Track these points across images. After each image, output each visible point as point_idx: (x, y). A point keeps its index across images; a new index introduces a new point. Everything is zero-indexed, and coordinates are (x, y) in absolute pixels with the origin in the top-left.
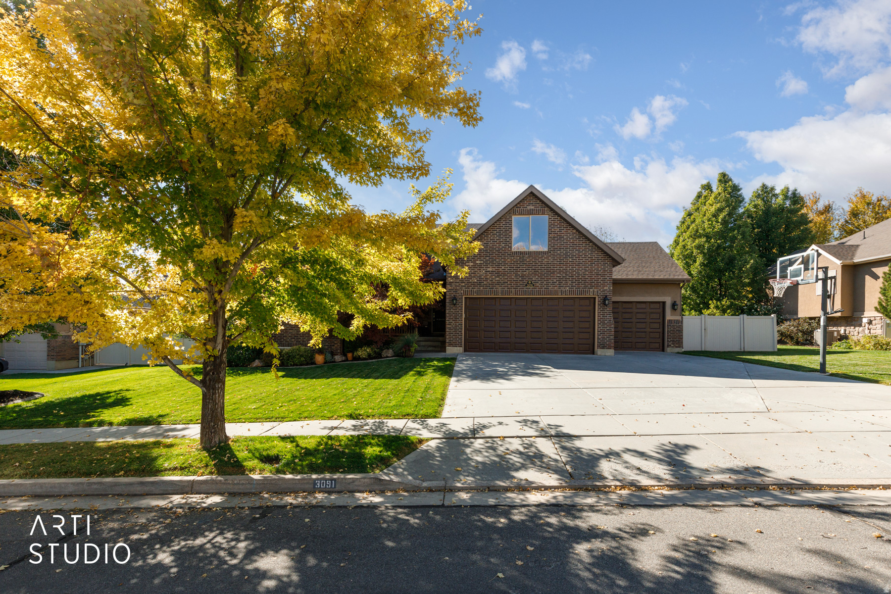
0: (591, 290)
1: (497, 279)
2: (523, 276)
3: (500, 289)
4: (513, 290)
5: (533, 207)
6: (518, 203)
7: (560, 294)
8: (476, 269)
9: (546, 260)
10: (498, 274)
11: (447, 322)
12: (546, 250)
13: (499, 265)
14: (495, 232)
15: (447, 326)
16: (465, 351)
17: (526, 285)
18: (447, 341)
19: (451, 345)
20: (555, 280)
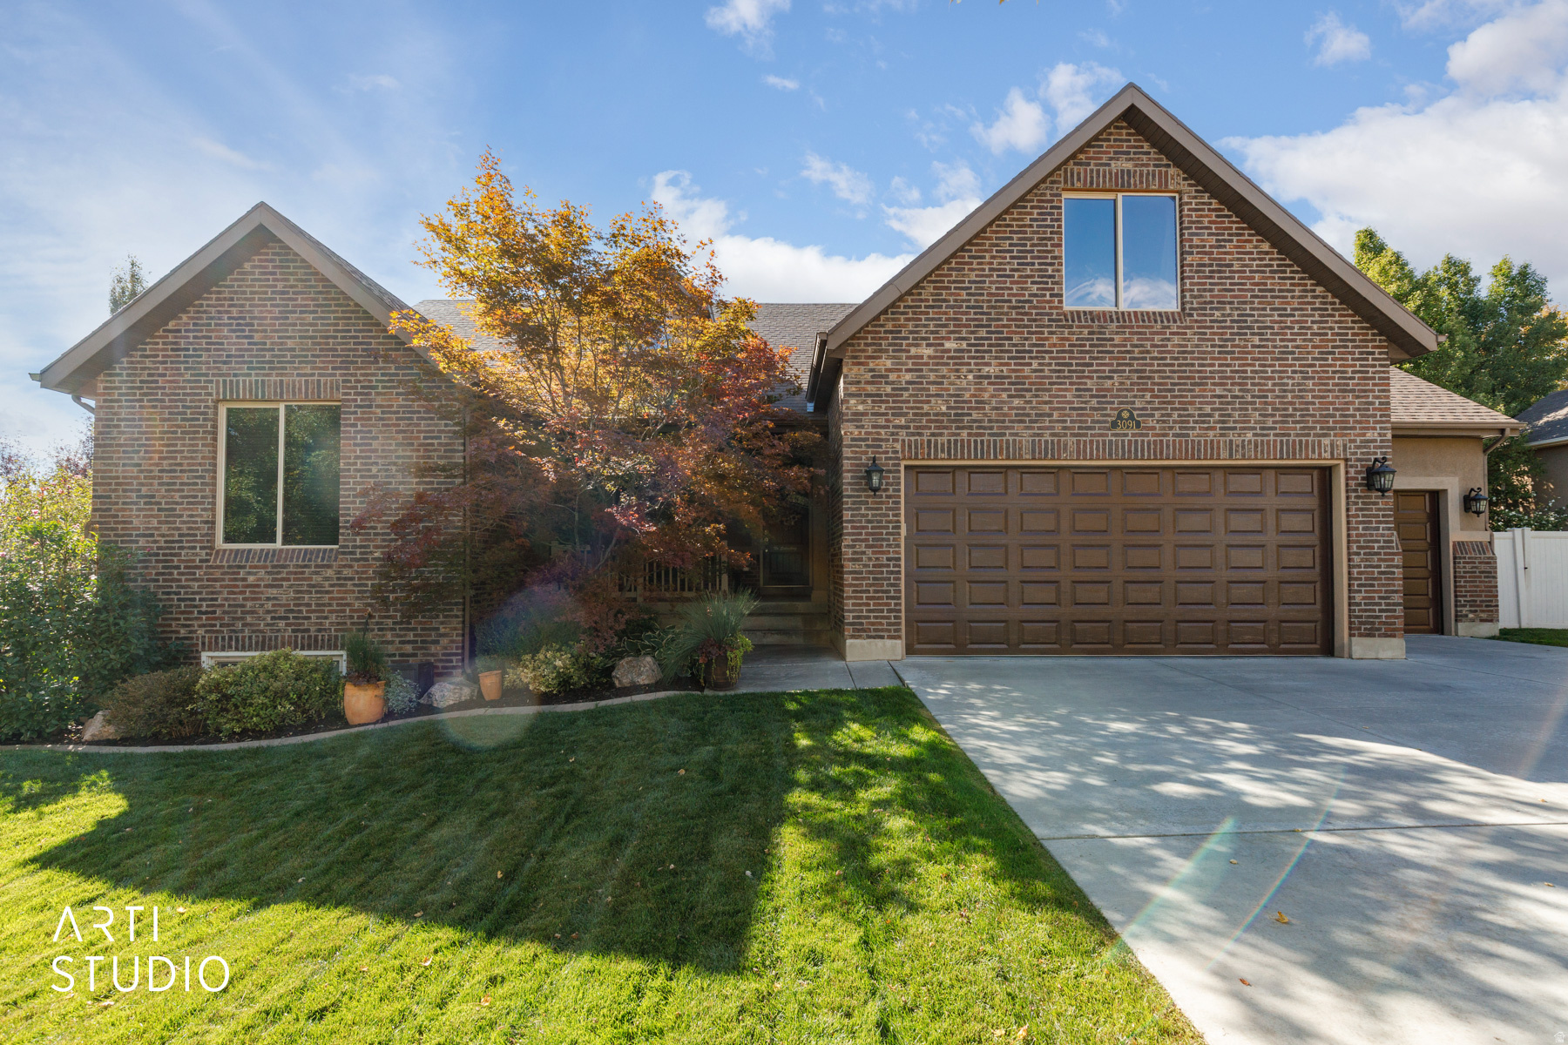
0: (1326, 441)
1: (1016, 402)
2: (1101, 394)
3: (1026, 438)
4: (1071, 440)
5: (1129, 165)
6: (1081, 150)
7: (1224, 453)
8: (944, 370)
9: (1176, 340)
10: (1020, 387)
11: (847, 553)
12: (1173, 306)
13: (1020, 356)
14: (1006, 245)
15: (849, 566)
16: (910, 650)
17: (1114, 425)
18: (849, 617)
19: (860, 632)
20: (1208, 409)
